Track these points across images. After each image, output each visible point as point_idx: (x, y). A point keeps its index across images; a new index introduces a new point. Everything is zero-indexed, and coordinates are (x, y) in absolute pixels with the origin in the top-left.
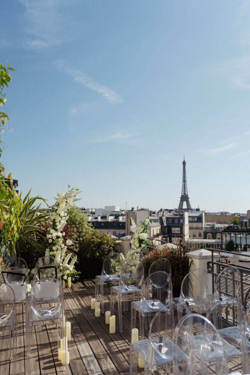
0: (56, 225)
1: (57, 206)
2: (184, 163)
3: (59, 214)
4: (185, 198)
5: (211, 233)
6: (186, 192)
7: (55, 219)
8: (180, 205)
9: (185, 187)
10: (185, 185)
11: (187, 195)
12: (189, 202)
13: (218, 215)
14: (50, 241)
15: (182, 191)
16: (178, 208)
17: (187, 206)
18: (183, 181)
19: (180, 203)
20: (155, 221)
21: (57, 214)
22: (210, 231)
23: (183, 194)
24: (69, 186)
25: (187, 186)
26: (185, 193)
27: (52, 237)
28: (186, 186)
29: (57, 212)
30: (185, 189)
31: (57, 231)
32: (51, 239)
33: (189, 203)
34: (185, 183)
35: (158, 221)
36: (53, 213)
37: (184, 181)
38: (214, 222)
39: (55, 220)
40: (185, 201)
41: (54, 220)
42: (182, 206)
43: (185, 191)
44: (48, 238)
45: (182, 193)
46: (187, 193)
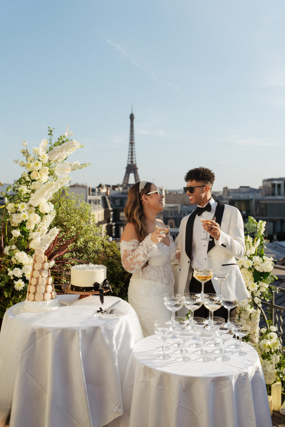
0: (30, 238)
1: (27, 185)
2: (132, 117)
3: (37, 208)
4: (131, 168)
5: (174, 219)
6: (134, 160)
7: (26, 221)
8: (124, 179)
9: (132, 152)
10: (132, 149)
11: (135, 165)
12: (138, 174)
13: (179, 193)
14: (19, 285)
15: (128, 158)
16: (123, 183)
17: (136, 180)
18: (130, 143)
19: (125, 177)
20: (96, 202)
21: (31, 206)
22: (173, 216)
23: (130, 163)
24: (51, 131)
25: (135, 152)
26: (132, 162)
27: (24, 274)
28: (134, 150)
29: (31, 202)
30: (132, 155)
31: (31, 256)
32: (21, 278)
33: (138, 176)
34: (132, 146)
35: (101, 202)
36: (19, 206)
37: (132, 144)
38: (177, 203)
39: (25, 226)
40: (132, 173)
41: (23, 224)
42: (128, 180)
43: (132, 158)
44: (12, 278)
45: (128, 162)
46: (136, 161)
